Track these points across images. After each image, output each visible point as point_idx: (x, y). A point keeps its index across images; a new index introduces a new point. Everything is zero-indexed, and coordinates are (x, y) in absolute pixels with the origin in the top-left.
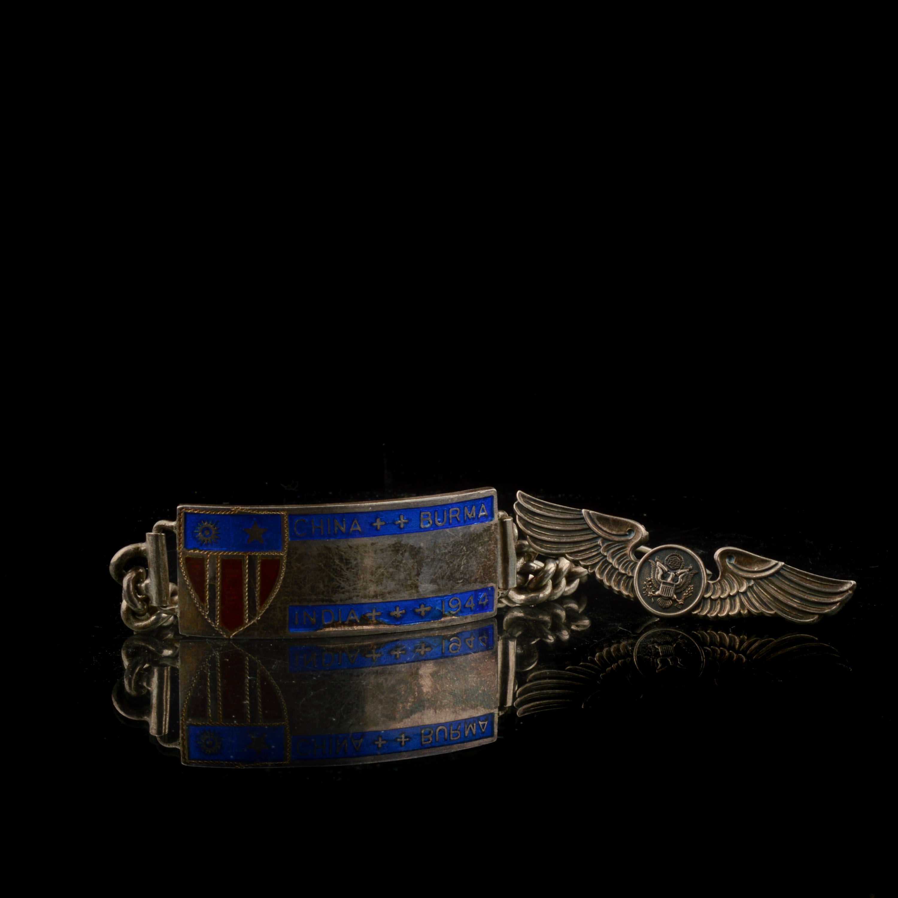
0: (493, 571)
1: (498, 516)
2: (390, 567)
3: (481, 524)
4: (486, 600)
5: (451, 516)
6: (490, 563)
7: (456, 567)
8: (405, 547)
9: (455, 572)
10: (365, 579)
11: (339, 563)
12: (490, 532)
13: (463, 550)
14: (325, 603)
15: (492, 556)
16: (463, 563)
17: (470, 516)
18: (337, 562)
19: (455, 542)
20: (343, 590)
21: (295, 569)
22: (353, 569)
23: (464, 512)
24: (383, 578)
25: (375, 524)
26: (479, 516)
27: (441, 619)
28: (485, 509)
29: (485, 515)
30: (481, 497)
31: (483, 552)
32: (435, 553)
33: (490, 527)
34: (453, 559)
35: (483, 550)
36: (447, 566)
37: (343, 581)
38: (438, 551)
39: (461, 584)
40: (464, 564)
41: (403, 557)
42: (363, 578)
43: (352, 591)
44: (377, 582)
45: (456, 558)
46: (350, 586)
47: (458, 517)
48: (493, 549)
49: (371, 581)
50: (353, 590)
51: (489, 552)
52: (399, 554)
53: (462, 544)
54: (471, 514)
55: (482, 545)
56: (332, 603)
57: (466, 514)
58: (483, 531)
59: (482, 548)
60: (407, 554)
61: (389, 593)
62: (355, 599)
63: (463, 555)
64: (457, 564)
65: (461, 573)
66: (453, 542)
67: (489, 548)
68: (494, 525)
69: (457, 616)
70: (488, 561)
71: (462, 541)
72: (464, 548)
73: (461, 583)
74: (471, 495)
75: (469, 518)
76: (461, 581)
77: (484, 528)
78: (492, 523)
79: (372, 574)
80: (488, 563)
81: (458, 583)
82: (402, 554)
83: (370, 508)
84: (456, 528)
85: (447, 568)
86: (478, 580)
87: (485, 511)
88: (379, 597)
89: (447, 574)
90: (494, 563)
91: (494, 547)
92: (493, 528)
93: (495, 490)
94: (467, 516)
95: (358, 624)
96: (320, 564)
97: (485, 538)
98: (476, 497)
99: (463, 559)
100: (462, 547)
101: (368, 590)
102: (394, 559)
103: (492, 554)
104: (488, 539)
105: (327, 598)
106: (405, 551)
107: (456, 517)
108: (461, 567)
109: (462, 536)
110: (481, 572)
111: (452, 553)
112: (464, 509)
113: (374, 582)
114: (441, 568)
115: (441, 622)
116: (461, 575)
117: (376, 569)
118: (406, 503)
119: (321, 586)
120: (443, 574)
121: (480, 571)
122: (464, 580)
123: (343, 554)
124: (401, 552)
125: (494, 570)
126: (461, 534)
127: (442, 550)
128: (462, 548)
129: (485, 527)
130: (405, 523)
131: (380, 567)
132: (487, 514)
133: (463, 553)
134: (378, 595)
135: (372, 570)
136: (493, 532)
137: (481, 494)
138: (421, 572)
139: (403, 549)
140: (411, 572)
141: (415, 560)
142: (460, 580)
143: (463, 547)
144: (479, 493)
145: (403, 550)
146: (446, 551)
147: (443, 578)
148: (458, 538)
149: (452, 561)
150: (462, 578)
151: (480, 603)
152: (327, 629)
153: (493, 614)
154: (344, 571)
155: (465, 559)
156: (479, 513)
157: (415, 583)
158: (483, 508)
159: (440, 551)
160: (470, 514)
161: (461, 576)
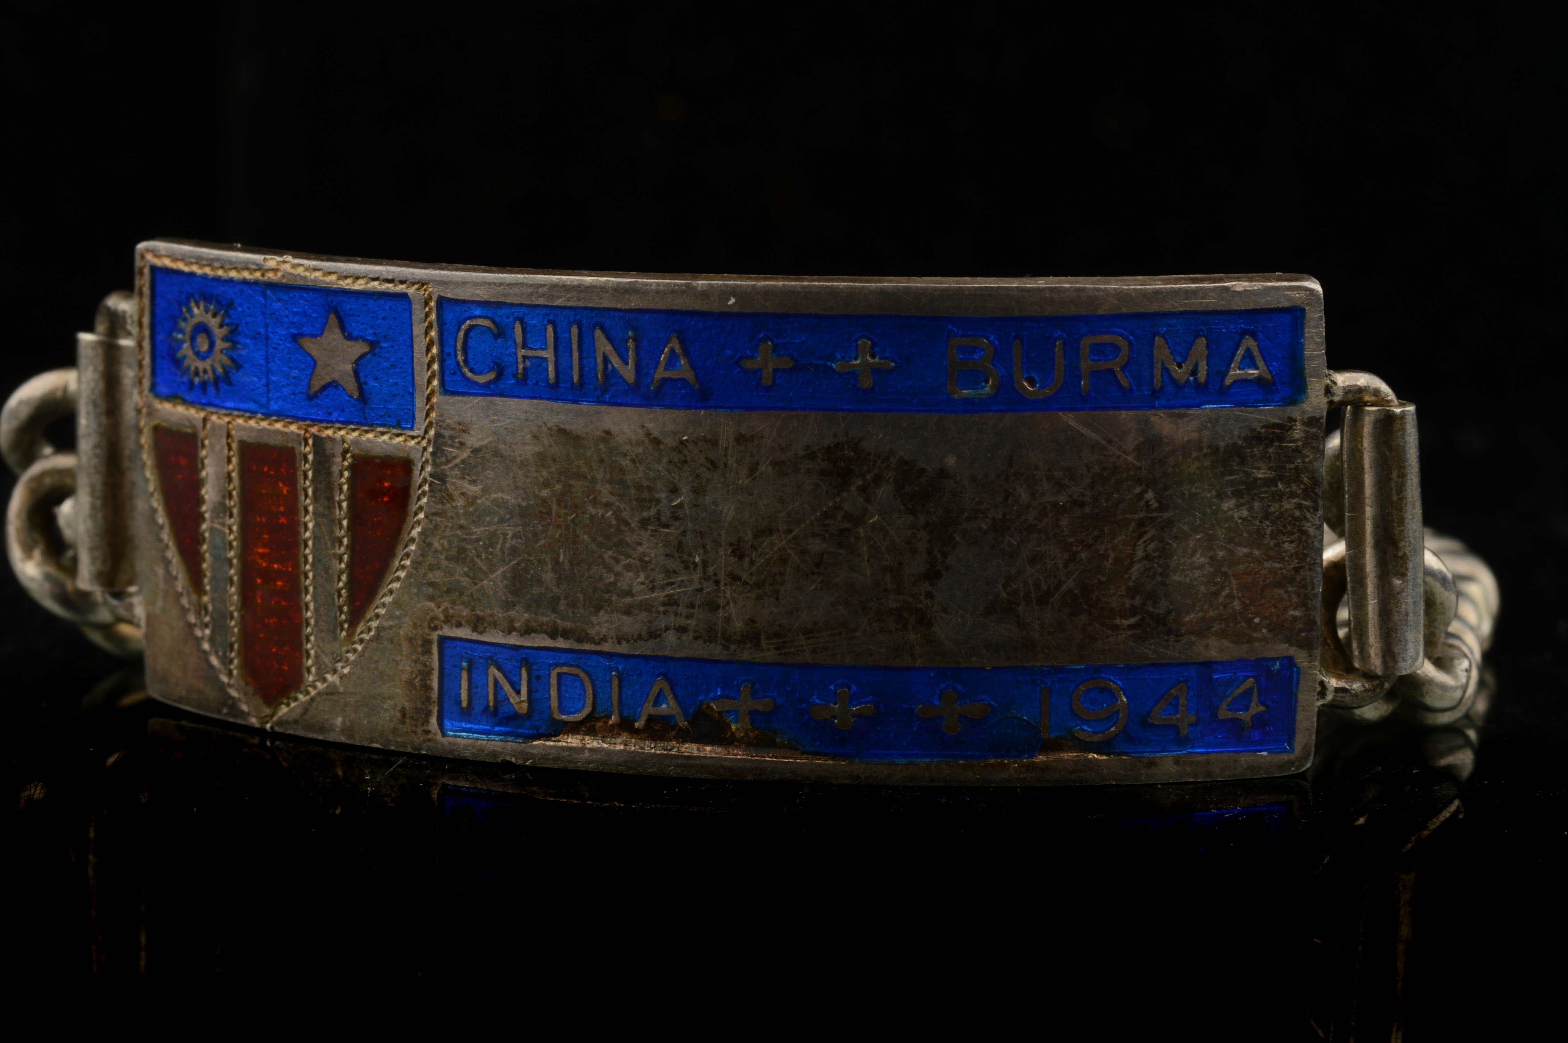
0: (1295, 599)
1: (1328, 391)
2: (814, 535)
3: (1237, 411)
4: (1256, 708)
5: (1085, 365)
6: (1278, 565)
7: (1108, 564)
8: (879, 463)
9: (1100, 582)
10: (711, 570)
11: (612, 499)
12: (1281, 447)
13: (1142, 503)
14: (561, 643)
15: (1291, 542)
16: (1140, 553)
17: (1180, 373)
18: (605, 492)
19: (1104, 469)
20: (628, 600)
21: (460, 502)
22: (667, 526)
23: (1151, 357)
24: (781, 574)
25: (748, 364)
26: (1228, 381)
27: (1032, 756)
28: (1256, 353)
29: (1259, 380)
30: (1238, 305)
31: (1244, 519)
32: (1010, 502)
33: (1283, 429)
34: (1096, 533)
35: (1245, 513)
36: (1066, 556)
37: (628, 567)
38: (1023, 495)
39: (1130, 633)
40: (1147, 557)
41: (868, 500)
42: (705, 564)
43: (662, 609)
44: (758, 585)
45: (1106, 529)
46: (653, 589)
47: (1120, 376)
48: (1297, 513)
49: (735, 578)
50: (664, 604)
51: (1273, 523)
52: (853, 488)
53: (1140, 481)
54: (1187, 367)
55: (1238, 494)
56: (587, 647)
57: (1163, 364)
58: (1246, 439)
59: (1238, 506)
60: (883, 492)
61: (807, 632)
62: (671, 637)
63: (1141, 524)
64: (1112, 555)
65: (1134, 591)
66: (1097, 469)
67: (1272, 509)
68: (1304, 423)
69: (1107, 754)
70: (1270, 558)
71: (1140, 468)
72: (1150, 495)
73: (1130, 627)
74: (1188, 293)
75: (1175, 382)
76: (1132, 621)
77: (1253, 430)
78: (1295, 412)
79: (738, 552)
80: (1267, 565)
81: (1115, 628)
82: (863, 489)
83: (732, 301)
84: (1111, 413)
85: (1066, 566)
86: (1216, 627)
87: (1261, 363)
88: (764, 643)
89: (1064, 588)
90: (1297, 570)
91: (1300, 507)
92: (1298, 432)
93: (1316, 286)
94: (1165, 370)
95: (684, 737)
96: (545, 493)
97: (1258, 468)
98: (1211, 303)
99: (1140, 536)
100: (1138, 490)
101: (721, 613)
102: (831, 504)
103: (1290, 533)
104: (1270, 475)
105: (568, 625)
106: (878, 480)
107: (1111, 372)
108: (1131, 565)
109: (1138, 449)
110: (1231, 596)
111: (1087, 510)
112: (1152, 345)
113: (746, 583)
114: (1034, 560)
115: (1032, 767)
116: (1133, 597)
117: (755, 536)
118: (883, 292)
119: (548, 576)
120: (1044, 587)
121: (1226, 591)
122: (1143, 619)
123: (625, 463)
124: (860, 482)
125: (1298, 595)
126: (1131, 442)
127: (1043, 494)
128: (1140, 496)
129: (1257, 426)
130: (876, 371)
131: (770, 531)
132: (1268, 376)
133: (1142, 515)
134: (763, 637)
135: (740, 540)
136: (1297, 450)
137: (1239, 293)
138: (947, 568)
139: (869, 472)
140: (900, 564)
141: (922, 519)
142: (1124, 615)
143: (1145, 491)
144: (1227, 289)
145: (868, 477)
146: (1062, 499)
147: (1043, 600)
148: (1117, 453)
149: (1090, 541)
150: (1133, 611)
151: (1224, 713)
152: (573, 741)
153: (1291, 763)
154: (632, 530)
155: (1152, 540)
156: (1228, 368)
157: (920, 606)
158: (1248, 350)
159: (1033, 495)
160: (1180, 366)
161: (1128, 602)
